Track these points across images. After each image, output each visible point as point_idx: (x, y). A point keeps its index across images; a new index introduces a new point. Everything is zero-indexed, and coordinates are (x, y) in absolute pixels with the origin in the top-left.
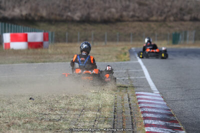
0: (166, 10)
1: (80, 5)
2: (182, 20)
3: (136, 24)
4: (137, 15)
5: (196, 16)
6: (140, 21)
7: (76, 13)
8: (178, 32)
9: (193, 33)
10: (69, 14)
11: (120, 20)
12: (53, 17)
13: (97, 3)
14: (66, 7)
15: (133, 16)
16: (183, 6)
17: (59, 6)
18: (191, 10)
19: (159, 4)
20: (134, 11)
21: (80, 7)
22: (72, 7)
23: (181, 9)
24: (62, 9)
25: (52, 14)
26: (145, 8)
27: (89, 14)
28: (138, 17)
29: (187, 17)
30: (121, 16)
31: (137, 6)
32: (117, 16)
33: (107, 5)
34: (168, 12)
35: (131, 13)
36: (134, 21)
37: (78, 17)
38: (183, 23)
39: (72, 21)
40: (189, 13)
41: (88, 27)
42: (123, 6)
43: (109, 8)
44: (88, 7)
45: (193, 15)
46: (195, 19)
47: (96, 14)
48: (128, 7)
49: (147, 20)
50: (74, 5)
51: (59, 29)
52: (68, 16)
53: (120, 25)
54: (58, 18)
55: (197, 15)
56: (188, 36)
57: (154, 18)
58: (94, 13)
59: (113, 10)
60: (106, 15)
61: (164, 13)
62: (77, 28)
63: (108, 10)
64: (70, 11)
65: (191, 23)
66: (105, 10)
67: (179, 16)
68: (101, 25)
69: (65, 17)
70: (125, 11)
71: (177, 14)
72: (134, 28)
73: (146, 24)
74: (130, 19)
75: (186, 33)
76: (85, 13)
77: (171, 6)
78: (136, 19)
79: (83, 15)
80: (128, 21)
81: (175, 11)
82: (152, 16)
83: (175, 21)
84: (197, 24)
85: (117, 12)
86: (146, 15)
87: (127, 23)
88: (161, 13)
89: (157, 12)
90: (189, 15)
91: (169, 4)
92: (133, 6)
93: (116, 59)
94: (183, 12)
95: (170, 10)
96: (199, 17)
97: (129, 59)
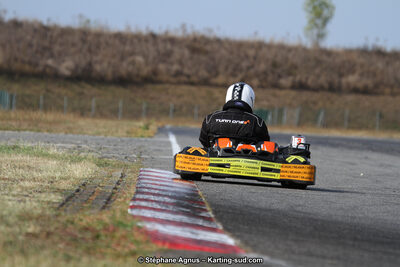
0: (245, 64)
1: (74, 45)
2: (276, 86)
3: (185, 88)
4: (186, 71)
5: (304, 80)
6: (192, 84)
7: (63, 61)
8: (265, 109)
9: (296, 113)
10: (50, 62)
11: (151, 80)
12: (16, 66)
13: (107, 43)
14: (45, 48)
15: (178, 74)
16: (279, 59)
17: (30, 45)
18: (295, 67)
19: (231, 53)
20: (180, 63)
21: (73, 50)
22: (57, 48)
23: (275, 65)
24: (37, 52)
25: (16, 59)
26: (203, 58)
27: (90, 64)
28: (188, 76)
29: (286, 81)
30: (155, 72)
31: (187, 53)
32: (146, 71)
33: (128, 48)
34: (248, 68)
35: (176, 67)
36: (179, 83)
37: (67, 68)
38: (278, 92)
39: (56, 77)
40: (289, 74)
41: (88, 89)
42: (158, 51)
43: (132, 54)
44: (90, 51)
45: (298, 78)
46: (301, 87)
47: (105, 65)
48: (169, 54)
49: (205, 82)
50: (61, 44)
51: (28, 92)
52: (47, 66)
53: (152, 91)
54: (27, 68)
55: (307, 79)
56: (285, 118)
57: (220, 79)
58: (101, 62)
59: (139, 59)
60: (125, 68)
61: (241, 70)
62: (63, 91)
63: (130, 59)
64: (52, 56)
65: (293, 93)
66: (122, 59)
67: (270, 78)
68: (112, 88)
69: (40, 68)
70: (164, 61)
71: (265, 73)
72: (180, 96)
73: (203, 91)
74: (172, 80)
75: (281, 112)
76: (83, 63)
77: (255, 58)
78: (184, 79)
79: (77, 66)
80: (168, 82)
81: (262, 67)
82: (217, 75)
83: (261, 87)
84: (305, 95)
85: (147, 64)
86: (203, 73)
87: (167, 86)
88: (235, 70)
89: (226, 68)
90: (291, 78)
91: (251, 53)
92: (178, 52)
93: (125, 134)
94: (279, 71)
95: (252, 66)
96: (310, 82)
97: (151, 135)
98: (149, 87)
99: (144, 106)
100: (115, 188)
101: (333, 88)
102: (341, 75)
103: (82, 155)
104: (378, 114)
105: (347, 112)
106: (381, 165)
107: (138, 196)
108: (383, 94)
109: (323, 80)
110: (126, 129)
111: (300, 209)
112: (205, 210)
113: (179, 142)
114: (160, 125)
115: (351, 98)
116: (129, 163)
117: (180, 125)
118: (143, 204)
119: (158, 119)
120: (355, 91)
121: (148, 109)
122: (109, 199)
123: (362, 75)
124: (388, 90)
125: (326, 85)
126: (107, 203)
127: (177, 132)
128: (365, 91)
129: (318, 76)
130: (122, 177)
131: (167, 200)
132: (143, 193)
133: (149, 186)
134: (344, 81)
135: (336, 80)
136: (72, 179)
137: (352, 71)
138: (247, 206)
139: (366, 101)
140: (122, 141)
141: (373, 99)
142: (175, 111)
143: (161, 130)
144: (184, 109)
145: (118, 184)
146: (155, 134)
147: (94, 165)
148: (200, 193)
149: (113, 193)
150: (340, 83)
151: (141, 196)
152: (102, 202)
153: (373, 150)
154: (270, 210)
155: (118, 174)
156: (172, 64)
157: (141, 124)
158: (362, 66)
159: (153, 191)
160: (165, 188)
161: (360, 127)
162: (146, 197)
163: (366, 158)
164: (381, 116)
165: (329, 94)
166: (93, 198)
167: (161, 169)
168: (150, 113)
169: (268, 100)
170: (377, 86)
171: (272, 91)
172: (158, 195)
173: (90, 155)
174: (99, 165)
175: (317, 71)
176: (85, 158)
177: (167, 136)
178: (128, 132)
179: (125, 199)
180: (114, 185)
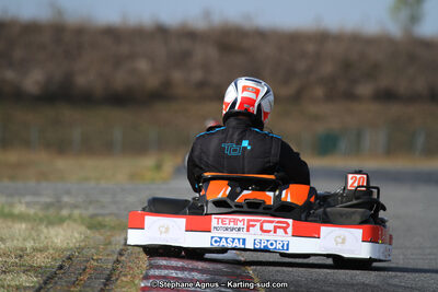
0: (302, 65)
2: (350, 96)
9: (381, 137)
11: (161, 95)
15: (201, 85)
23: (346, 66)
29: (365, 89)
30: (167, 84)
31: (213, 52)
32: (153, 82)
35: (197, 75)
40: (370, 77)
45: (383, 84)
46: (387, 96)
56: (366, 144)
59: (143, 65)
60: (121, 79)
75: (359, 135)
81: (328, 69)
83: (330, 97)
84: (395, 110)
91: (311, 48)
92: (201, 53)
100: (117, 261)
101: (436, 96)
103: (65, 212)
107: (152, 272)
109: (420, 85)
110: (128, 170)
122: (108, 279)
125: (425, 92)
126: (105, 285)
129: (413, 79)
130: (125, 244)
136: (51, 251)
138: (316, 281)
145: (121, 254)
146: (171, 177)
147: (83, 229)
149: (114, 269)
151: (157, 272)
152: (98, 284)
154: (353, 285)
157: (149, 161)
166: (85, 277)
173: (76, 212)
174: (90, 227)
175: (411, 71)
176: (70, 217)
178: (133, 177)
179: (134, 277)
180: (115, 257)
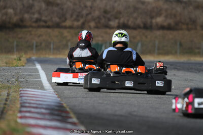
0: (85, 12)
2: (107, 26)
3: (43, 30)
4: (43, 18)
5: (126, 22)
6: (48, 27)
8: (100, 43)
15: (37, 20)
16: (108, 8)
18: (119, 12)
19: (75, 4)
20: (40, 13)
23: (106, 12)
26: (56, 9)
28: (45, 22)
30: (22, 20)
31: (43, 5)
32: (15, 19)
33: (2, 4)
34: (87, 15)
35: (36, 16)
36: (39, 27)
38: (108, 30)
40: (116, 18)
42: (23, 5)
43: (5, 8)
45: (122, 20)
46: (124, 26)
48: (31, 7)
49: (58, 26)
55: (128, 21)
57: (68, 23)
59: (11, 11)
61: (82, 17)
67: (103, 21)
70: (28, 12)
71: (99, 17)
73: (56, 32)
74: (34, 25)
77: (91, 8)
78: (42, 24)
80: (31, 26)
81: (97, 13)
82: (66, 19)
83: (97, 27)
85: (16, 14)
86: (56, 20)
87: (30, 29)
88: (78, 16)
89: (72, 16)
90: (117, 21)
91: (89, 4)
92: (38, 5)
93: (5, 64)
94: (108, 16)
95: (90, 13)
96: (130, 23)
97: (23, 64)
98: (18, 30)
99: (15, 43)
100: (5, 104)
101: (146, 27)
102: (152, 18)
104: (178, 43)
105: (157, 42)
106: (186, 80)
107: (23, 109)
108: (181, 29)
109: (139, 21)
110: (5, 61)
111: (135, 113)
112: (70, 118)
113: (43, 69)
114: (28, 57)
115: (159, 33)
116: (11, 85)
117: (42, 57)
118: (28, 114)
119: (26, 53)
120: (162, 28)
121: (17, 46)
123: (166, 17)
124: (184, 27)
125: (142, 25)
127: (41, 62)
128: (169, 28)
129: (136, 19)
130: (8, 96)
131: (43, 111)
132: (25, 107)
133: (29, 101)
134: (154, 21)
135: (149, 21)
137: (159, 14)
138: (99, 113)
139: (170, 35)
140: (4, 69)
141: (175, 33)
142: (36, 46)
143: (29, 61)
144: (43, 44)
145: (6, 100)
146: (25, 63)
148: (65, 105)
149: (4, 108)
150: (151, 22)
153: (178, 70)
154: (116, 115)
155: (5, 93)
156: (33, 14)
157: (15, 56)
158: (166, 10)
159: (32, 105)
160: (40, 102)
161: (167, 53)
162: (28, 109)
163: (175, 75)
164: (181, 45)
165: (144, 31)
167: (34, 88)
168: (20, 49)
169: (102, 37)
170: (177, 24)
171: (104, 30)
172: (36, 108)
175: (135, 15)
177: (34, 65)
178: (6, 63)
179: (14, 111)
180: (4, 102)
